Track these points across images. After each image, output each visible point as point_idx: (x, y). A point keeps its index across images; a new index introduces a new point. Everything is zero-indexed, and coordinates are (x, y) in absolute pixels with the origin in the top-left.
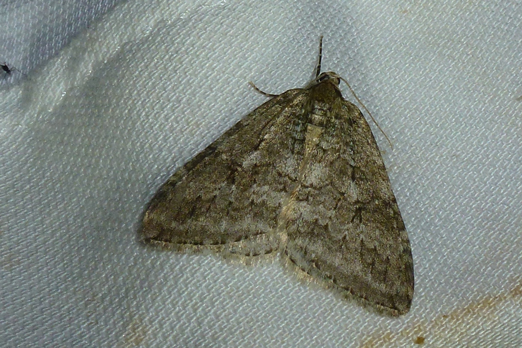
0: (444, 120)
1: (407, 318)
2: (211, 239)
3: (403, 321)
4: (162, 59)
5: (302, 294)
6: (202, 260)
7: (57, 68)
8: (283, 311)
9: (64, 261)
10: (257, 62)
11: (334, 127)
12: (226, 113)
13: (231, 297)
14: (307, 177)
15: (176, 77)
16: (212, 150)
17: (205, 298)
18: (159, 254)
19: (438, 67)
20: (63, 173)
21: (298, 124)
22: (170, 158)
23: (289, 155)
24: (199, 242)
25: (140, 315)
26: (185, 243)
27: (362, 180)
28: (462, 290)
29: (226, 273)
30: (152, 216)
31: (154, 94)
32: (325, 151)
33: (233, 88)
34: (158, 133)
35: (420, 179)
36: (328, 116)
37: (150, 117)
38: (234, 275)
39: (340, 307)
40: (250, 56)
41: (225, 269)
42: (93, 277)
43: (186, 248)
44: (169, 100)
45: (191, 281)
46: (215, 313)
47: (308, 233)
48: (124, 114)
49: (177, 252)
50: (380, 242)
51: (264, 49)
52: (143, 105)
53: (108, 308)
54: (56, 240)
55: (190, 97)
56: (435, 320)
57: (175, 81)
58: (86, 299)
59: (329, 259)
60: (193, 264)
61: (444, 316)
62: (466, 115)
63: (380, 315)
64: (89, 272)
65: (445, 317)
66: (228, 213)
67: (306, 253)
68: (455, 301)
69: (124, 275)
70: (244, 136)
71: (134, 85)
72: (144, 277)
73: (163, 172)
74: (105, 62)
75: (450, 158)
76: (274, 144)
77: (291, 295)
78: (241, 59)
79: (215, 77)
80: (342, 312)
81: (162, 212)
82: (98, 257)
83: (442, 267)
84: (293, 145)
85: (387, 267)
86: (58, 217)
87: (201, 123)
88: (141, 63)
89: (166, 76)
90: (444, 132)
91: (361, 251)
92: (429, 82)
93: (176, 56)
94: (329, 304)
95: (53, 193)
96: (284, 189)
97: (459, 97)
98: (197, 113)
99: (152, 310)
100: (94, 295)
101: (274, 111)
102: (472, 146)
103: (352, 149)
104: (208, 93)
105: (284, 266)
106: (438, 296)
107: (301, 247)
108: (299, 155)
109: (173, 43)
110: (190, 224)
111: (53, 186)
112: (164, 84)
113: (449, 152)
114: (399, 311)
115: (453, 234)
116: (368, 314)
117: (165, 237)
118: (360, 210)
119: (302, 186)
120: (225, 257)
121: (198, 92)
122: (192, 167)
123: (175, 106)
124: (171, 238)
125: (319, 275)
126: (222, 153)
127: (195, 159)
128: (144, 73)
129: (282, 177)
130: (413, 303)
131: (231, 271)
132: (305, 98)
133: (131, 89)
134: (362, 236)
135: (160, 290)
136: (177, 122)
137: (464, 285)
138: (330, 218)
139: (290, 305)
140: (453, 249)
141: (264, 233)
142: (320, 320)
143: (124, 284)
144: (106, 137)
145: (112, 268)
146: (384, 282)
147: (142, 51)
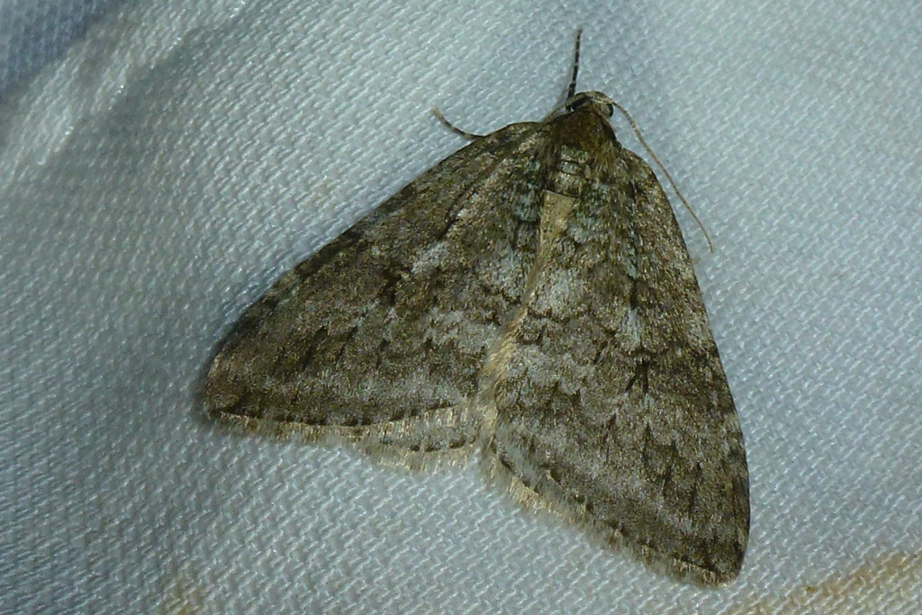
0: (816, 206)
1: (733, 590)
2: (342, 413)
3: (725, 596)
4: (261, 61)
5: (523, 532)
6: (323, 456)
7: (58, 81)
8: (482, 565)
9: (49, 454)
10: (449, 72)
11: (598, 198)
12: (385, 169)
13: (377, 533)
14: (541, 298)
15: (288, 97)
16: (352, 238)
17: (326, 531)
18: (236, 443)
19: (807, 101)
20: (60, 282)
21: (527, 191)
22: (268, 255)
23: (506, 251)
24: (318, 419)
25: (194, 564)
26: (290, 419)
27: (651, 306)
28: (847, 538)
29: (370, 483)
30: (226, 365)
31: (242, 129)
32: (578, 246)
33: (399, 121)
34: (247, 204)
35: (766, 317)
36: (587, 177)
37: (232, 174)
38: (386, 488)
39: (599, 562)
40: (437, 59)
41: (368, 476)
42: (105, 486)
43: (291, 430)
44: (272, 141)
45: (299, 498)
46: (344, 563)
47: (540, 410)
48: (182, 167)
49: (272, 437)
50: (684, 433)
51: (465, 48)
52: (221, 150)
53: (131, 548)
54: (37, 413)
55: (314, 134)
56: (790, 596)
57: (285, 104)
58: (89, 530)
59: (579, 462)
60: (305, 463)
61: (809, 589)
62: (860, 198)
63: (679, 580)
64: (97, 476)
65: (811, 590)
66: (379, 363)
67: (532, 448)
68: (831, 558)
69: (166, 484)
70: (417, 212)
71: (206, 110)
72: (205, 486)
73: (253, 280)
74: (152, 67)
75: (826, 280)
76: (477, 229)
77: (501, 534)
78: (419, 65)
79: (367, 97)
80: (602, 572)
81: (247, 359)
82: (115, 448)
83: (808, 491)
84: (515, 231)
85: (695, 484)
86: (45, 367)
87: (333, 187)
88: (220, 69)
89: (268, 94)
90: (817, 228)
91: (645, 449)
92: (788, 131)
93: (289, 56)
94: (575, 554)
95: (37, 322)
96: (494, 319)
97: (848, 162)
98: (325, 166)
99: (217, 553)
100: (104, 523)
101: (479, 164)
102: (872, 257)
103: (632, 244)
104: (351, 128)
105: (488, 473)
106: (798, 547)
107: (524, 438)
108: (526, 253)
109: (285, 31)
110: (303, 383)
111: (39, 307)
112: (263, 110)
113: (825, 268)
114: (718, 573)
115: (829, 428)
116: (654, 578)
117: (249, 408)
118: (644, 367)
119: (529, 314)
120: (368, 451)
121: (330, 127)
122: (311, 270)
123: (284, 153)
124: (261, 410)
125: (558, 494)
126: (372, 243)
127: (318, 256)
128: (226, 86)
129: (491, 294)
130: (746, 559)
131: (380, 480)
132: (543, 140)
133: (199, 118)
134: (648, 419)
135: (235, 515)
136: (287, 184)
137: (850, 527)
138: (584, 380)
139: (497, 553)
140: (829, 456)
141: (450, 406)
142: (557, 586)
143: (166, 499)
144: (147, 212)
145: (144, 470)
146: (690, 512)
147: (224, 46)
